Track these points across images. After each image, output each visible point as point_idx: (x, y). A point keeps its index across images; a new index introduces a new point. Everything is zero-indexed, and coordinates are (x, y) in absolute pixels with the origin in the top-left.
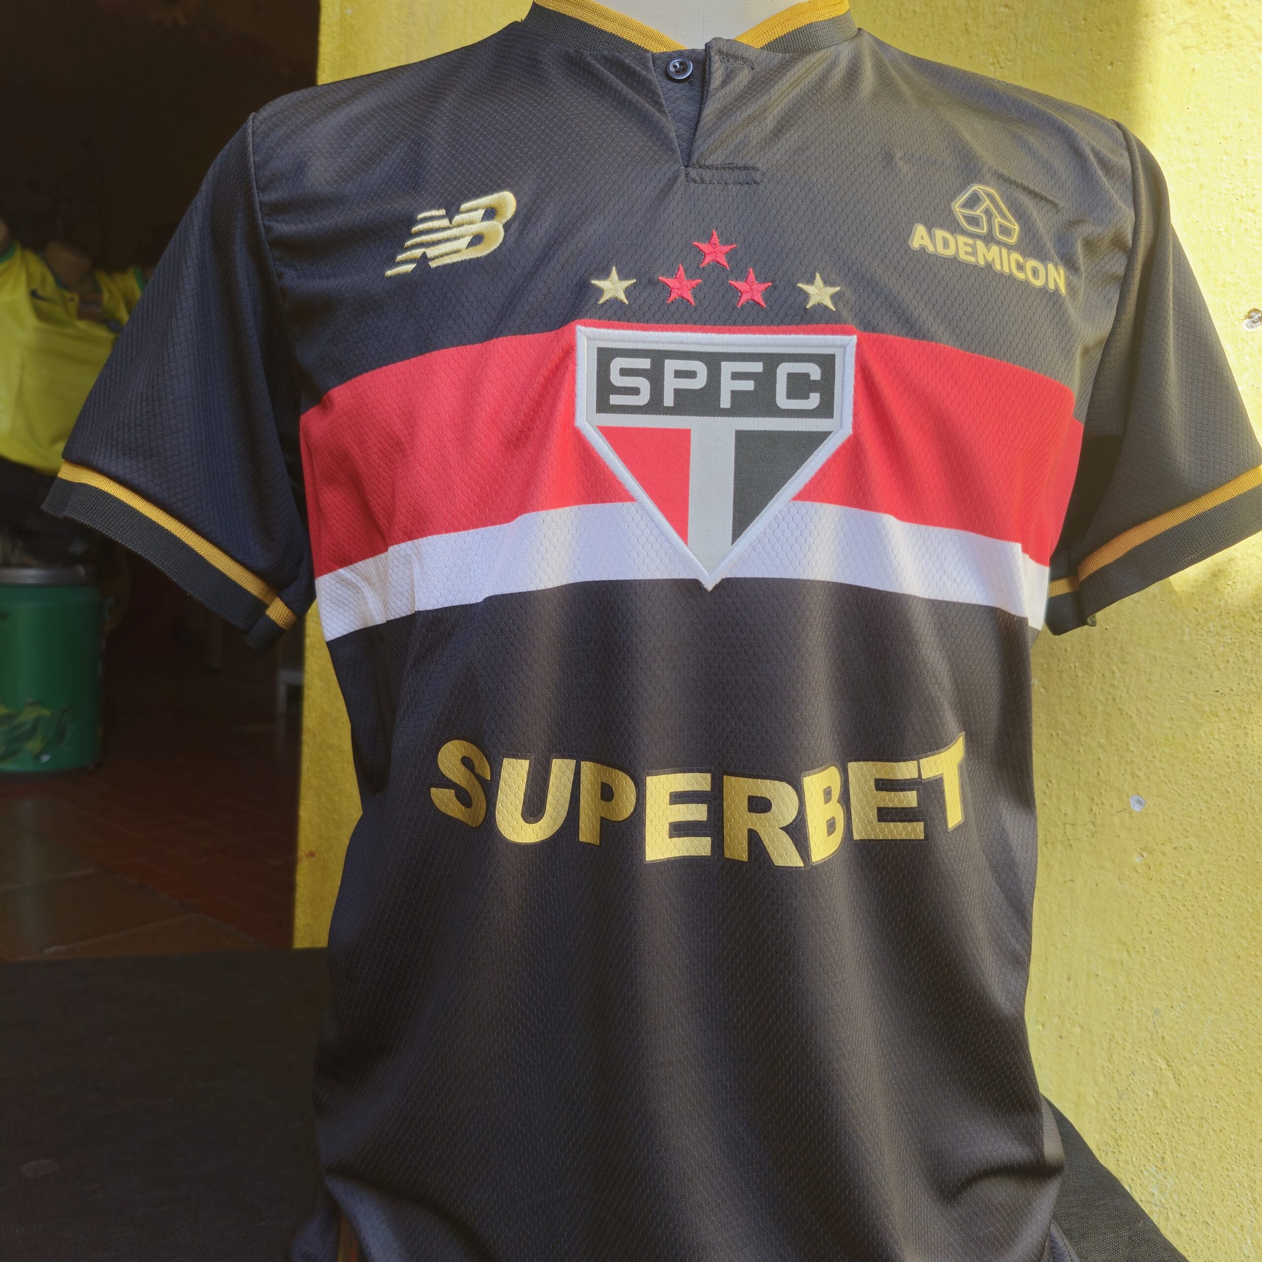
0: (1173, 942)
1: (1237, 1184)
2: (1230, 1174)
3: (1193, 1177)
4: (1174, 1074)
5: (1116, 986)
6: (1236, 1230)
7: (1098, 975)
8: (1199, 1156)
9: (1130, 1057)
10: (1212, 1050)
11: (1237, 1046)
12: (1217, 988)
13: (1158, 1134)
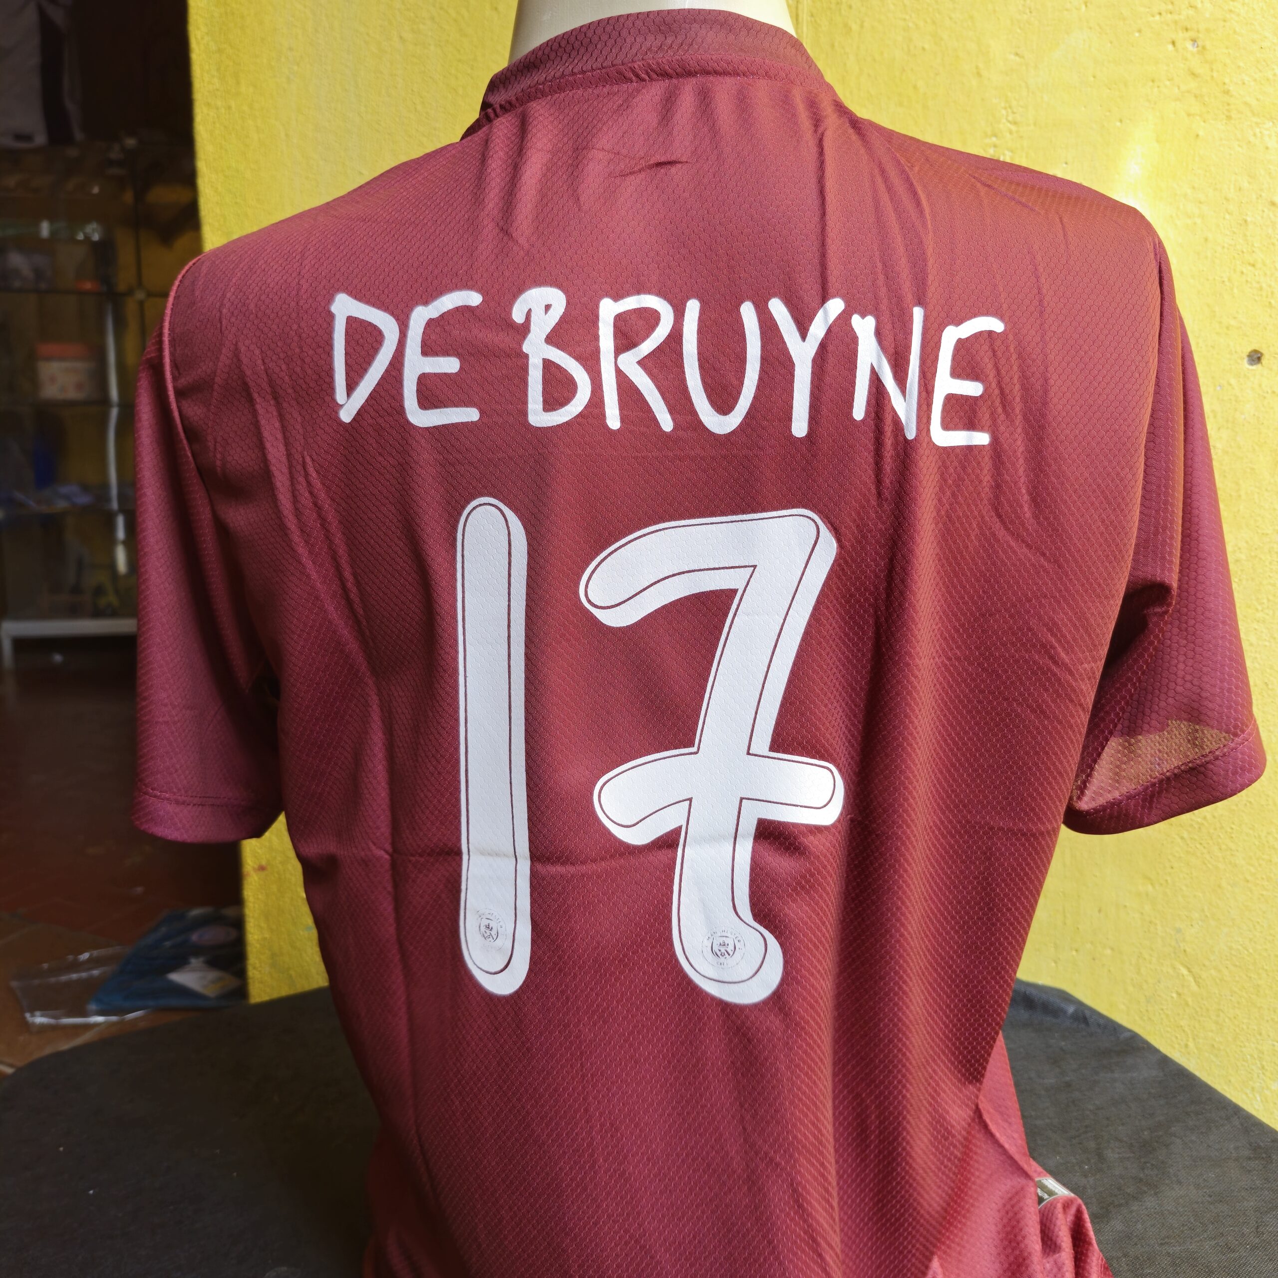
0: (1192, 874)
1: (1248, 1057)
2: (1243, 1049)
3: (1212, 1056)
4: (1194, 978)
5: (1142, 914)
6: (1248, 1092)
7: (1125, 906)
8: (1217, 1039)
9: (1156, 970)
10: (1226, 956)
11: (1247, 950)
12: (1230, 907)
13: (1181, 1026)
